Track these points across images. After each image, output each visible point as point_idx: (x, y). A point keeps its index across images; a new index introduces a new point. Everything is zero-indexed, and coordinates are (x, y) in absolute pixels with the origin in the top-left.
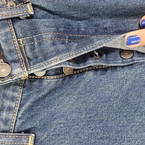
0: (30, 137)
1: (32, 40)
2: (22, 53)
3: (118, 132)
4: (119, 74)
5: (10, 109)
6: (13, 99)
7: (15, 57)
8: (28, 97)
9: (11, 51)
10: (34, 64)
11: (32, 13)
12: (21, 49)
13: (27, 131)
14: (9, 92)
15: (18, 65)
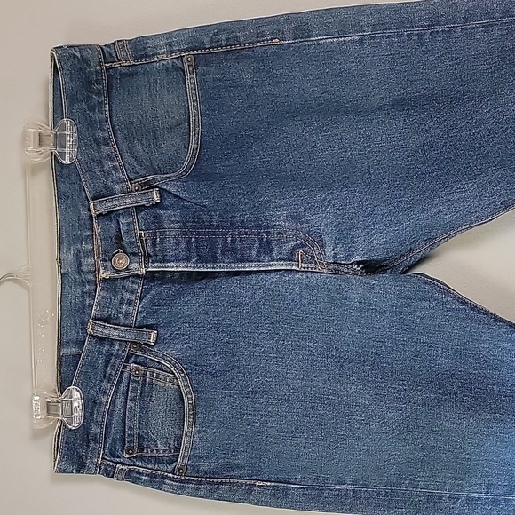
0: (152, 334)
1: (155, 234)
2: (143, 247)
3: (244, 338)
4: (254, 279)
5: (130, 302)
6: (133, 291)
7: (135, 250)
8: (150, 289)
9: (131, 243)
10: (153, 262)
11: (159, 201)
12: (142, 242)
13: (150, 327)
14: (128, 284)
15: (137, 259)
